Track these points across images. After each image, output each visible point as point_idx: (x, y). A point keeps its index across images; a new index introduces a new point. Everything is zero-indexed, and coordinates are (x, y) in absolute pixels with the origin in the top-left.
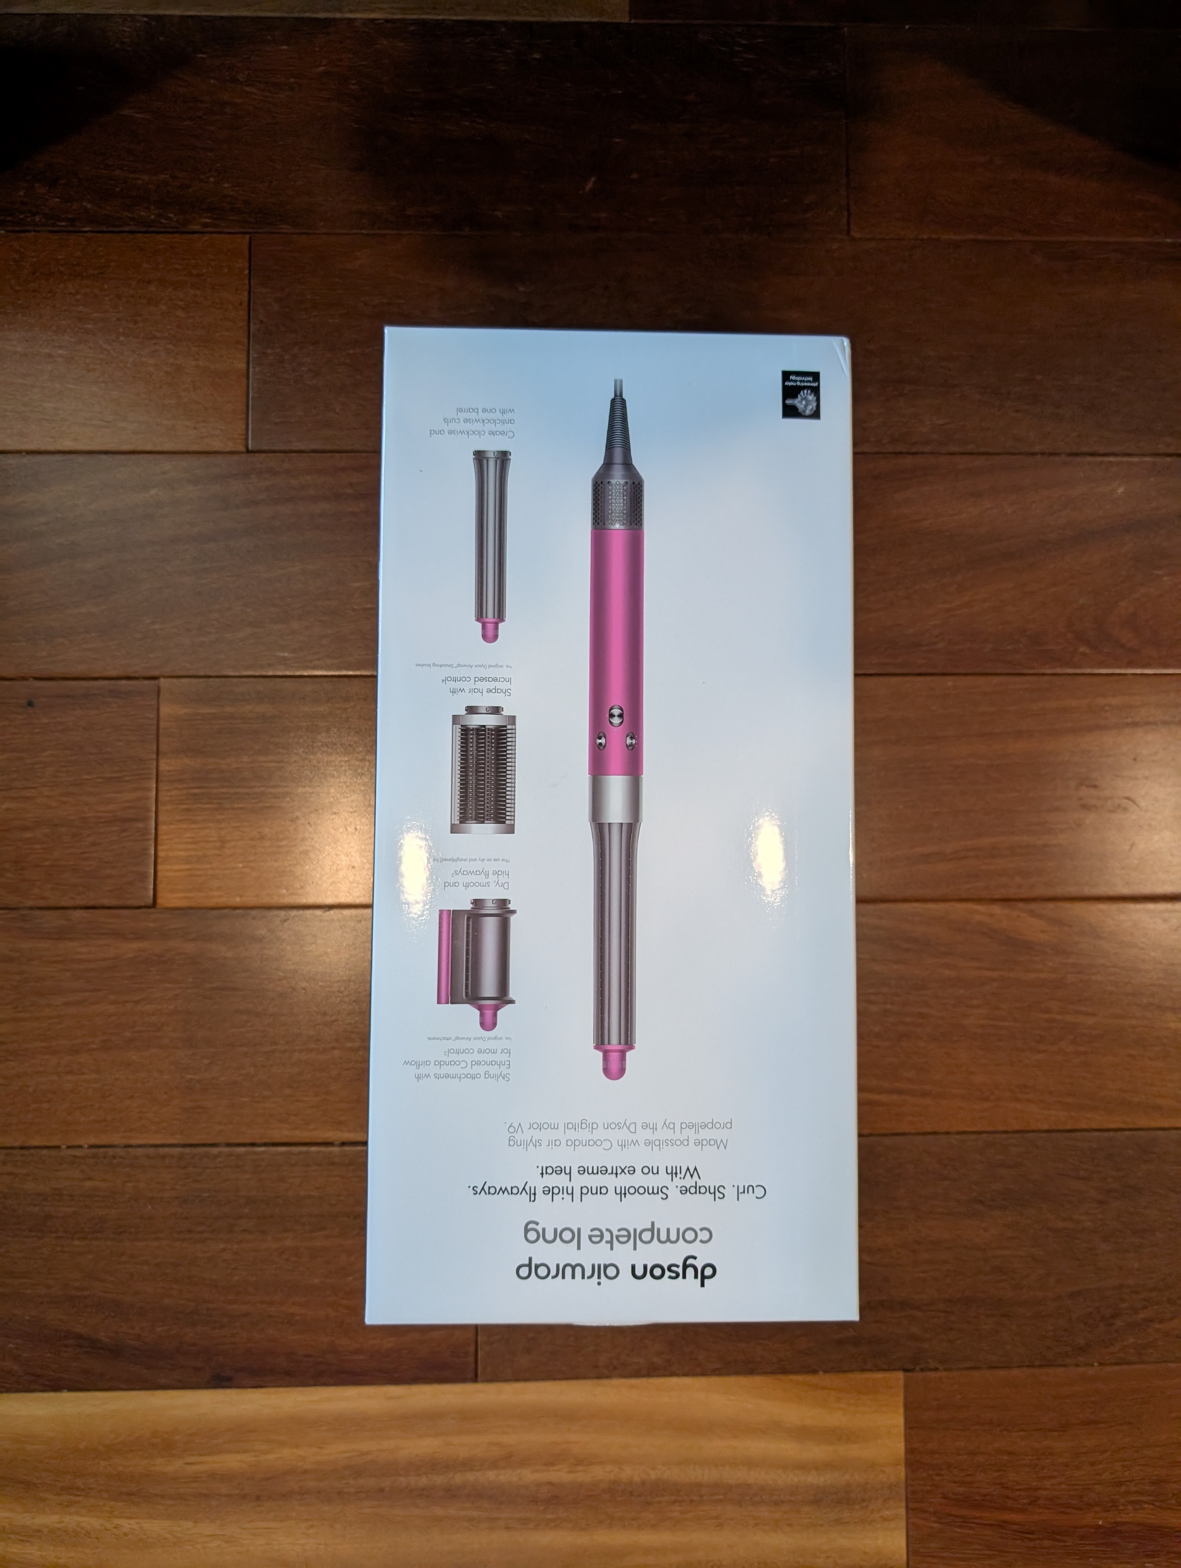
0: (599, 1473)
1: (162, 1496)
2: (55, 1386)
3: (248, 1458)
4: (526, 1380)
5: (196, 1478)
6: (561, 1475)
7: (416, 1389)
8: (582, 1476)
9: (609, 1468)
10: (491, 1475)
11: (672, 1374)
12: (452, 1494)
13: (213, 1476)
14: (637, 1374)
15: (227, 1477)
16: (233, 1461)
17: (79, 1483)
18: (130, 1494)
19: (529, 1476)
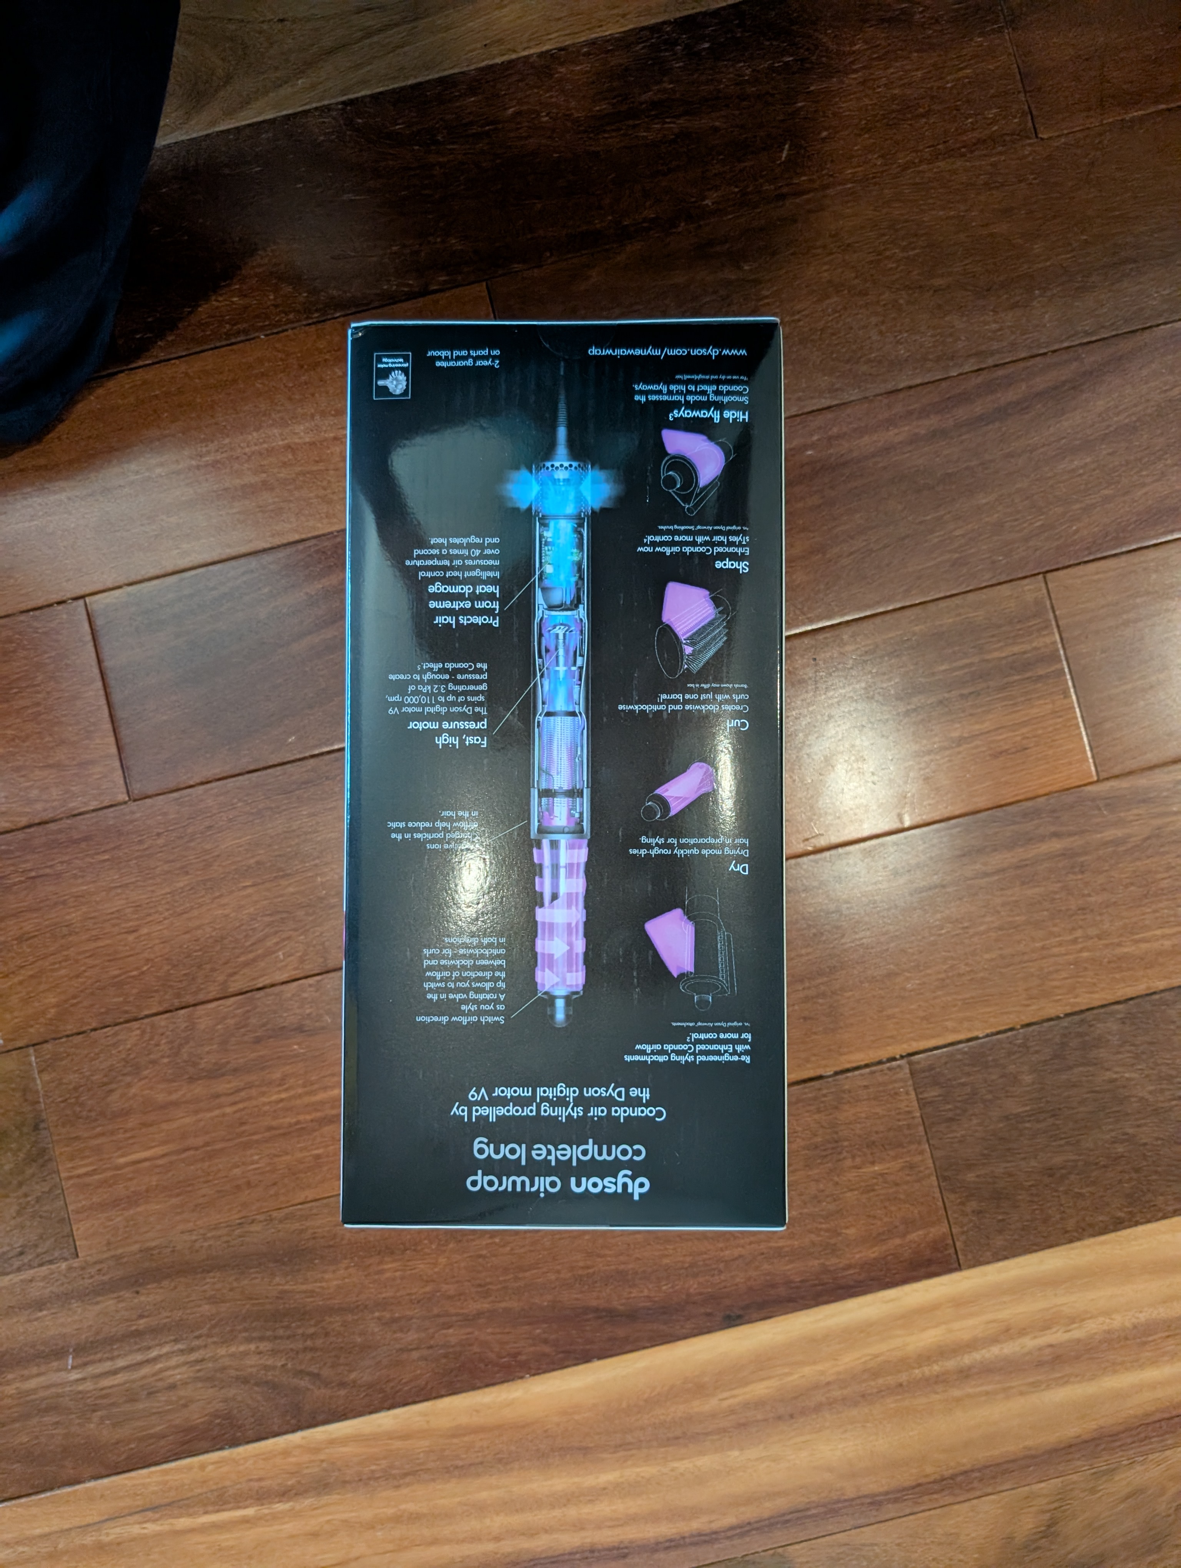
0: (1092, 1327)
1: (707, 1434)
2: (586, 1358)
3: (774, 1383)
4: (1006, 1258)
5: (732, 1411)
6: (1057, 1336)
7: (907, 1288)
8: (1077, 1333)
9: (1101, 1319)
10: (995, 1351)
11: (1137, 1224)
12: (965, 1374)
13: (746, 1406)
14: (1104, 1231)
15: (759, 1404)
16: (760, 1389)
17: (629, 1438)
18: (677, 1438)
19: (1029, 1343)
